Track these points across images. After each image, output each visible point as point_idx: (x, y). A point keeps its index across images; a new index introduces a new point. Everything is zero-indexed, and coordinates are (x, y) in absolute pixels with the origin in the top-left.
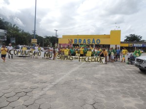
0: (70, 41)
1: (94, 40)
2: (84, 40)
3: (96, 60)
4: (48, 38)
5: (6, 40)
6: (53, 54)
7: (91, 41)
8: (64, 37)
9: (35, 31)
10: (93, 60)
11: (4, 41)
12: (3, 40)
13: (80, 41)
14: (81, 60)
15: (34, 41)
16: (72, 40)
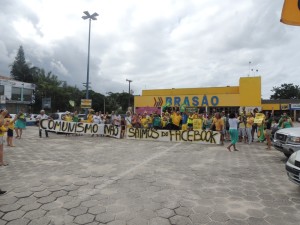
0: (158, 101)
1: (205, 98)
2: (186, 98)
3: (203, 137)
4: (113, 96)
5: (33, 101)
6: (120, 129)
7: (200, 101)
8: (146, 93)
9: (87, 83)
10: (198, 137)
11: (31, 105)
12: (29, 103)
13: (178, 100)
14: (174, 137)
15: (87, 103)
16: (160, 99)
